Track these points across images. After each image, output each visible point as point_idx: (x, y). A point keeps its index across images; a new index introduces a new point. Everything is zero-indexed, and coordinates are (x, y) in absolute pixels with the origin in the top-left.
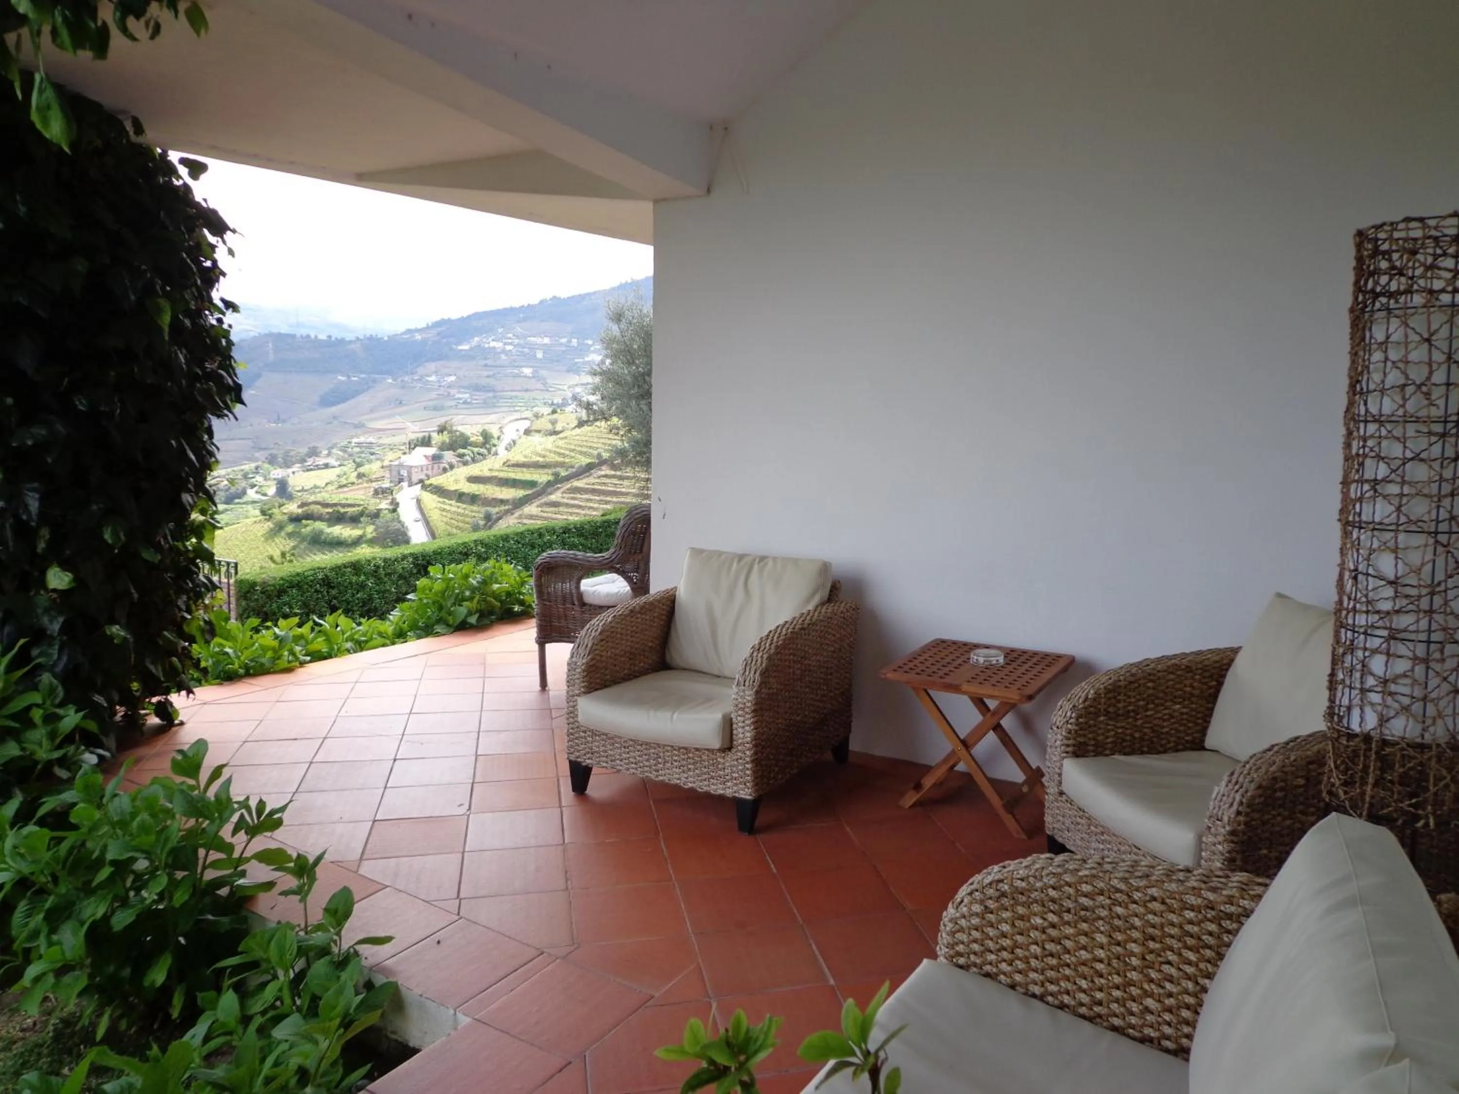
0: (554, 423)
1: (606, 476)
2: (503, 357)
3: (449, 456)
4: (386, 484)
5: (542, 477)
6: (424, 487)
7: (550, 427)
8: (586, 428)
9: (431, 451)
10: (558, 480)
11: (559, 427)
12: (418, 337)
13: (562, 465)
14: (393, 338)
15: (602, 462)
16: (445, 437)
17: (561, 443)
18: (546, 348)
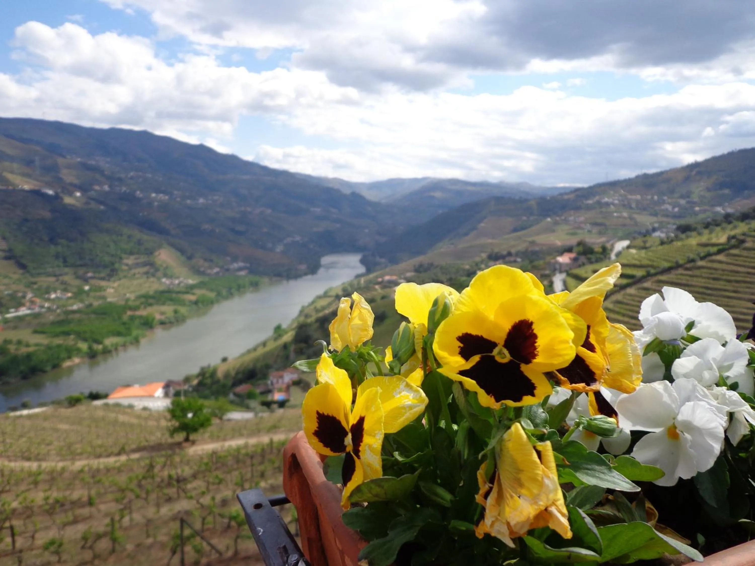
0: (645, 242)
1: (682, 274)
2: (612, 207)
3: (583, 259)
4: (547, 272)
5: (639, 273)
6: (569, 275)
7: (642, 244)
8: (666, 246)
9: (573, 255)
10: (649, 275)
11: (648, 245)
12: (566, 197)
13: (652, 266)
14: (553, 198)
15: (678, 266)
16: (581, 249)
17: (650, 254)
18: (637, 202)
